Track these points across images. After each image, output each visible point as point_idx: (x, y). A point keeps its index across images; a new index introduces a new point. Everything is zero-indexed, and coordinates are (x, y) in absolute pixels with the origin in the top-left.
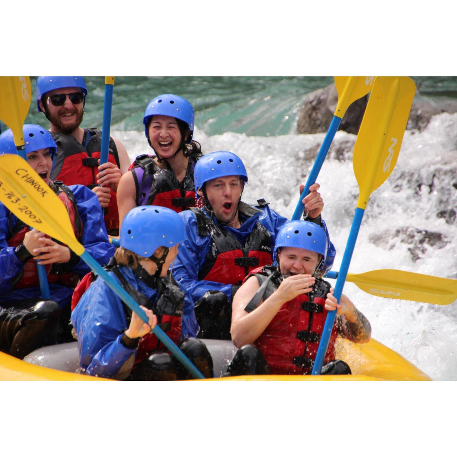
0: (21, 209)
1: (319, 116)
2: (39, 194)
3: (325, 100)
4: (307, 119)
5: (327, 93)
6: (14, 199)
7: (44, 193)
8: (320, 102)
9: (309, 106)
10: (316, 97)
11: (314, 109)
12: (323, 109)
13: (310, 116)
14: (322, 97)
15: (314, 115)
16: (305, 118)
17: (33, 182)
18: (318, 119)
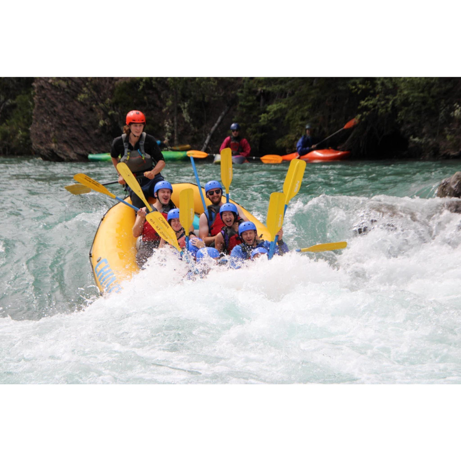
0: (161, 233)
1: (447, 190)
2: (166, 228)
3: (449, 183)
4: (441, 192)
5: (450, 179)
6: (158, 228)
7: (168, 227)
8: (447, 184)
9: (442, 186)
10: (445, 182)
11: (444, 187)
12: (448, 187)
13: (442, 190)
14: (448, 182)
15: (444, 190)
16: (440, 191)
17: (164, 223)
18: (446, 192)
